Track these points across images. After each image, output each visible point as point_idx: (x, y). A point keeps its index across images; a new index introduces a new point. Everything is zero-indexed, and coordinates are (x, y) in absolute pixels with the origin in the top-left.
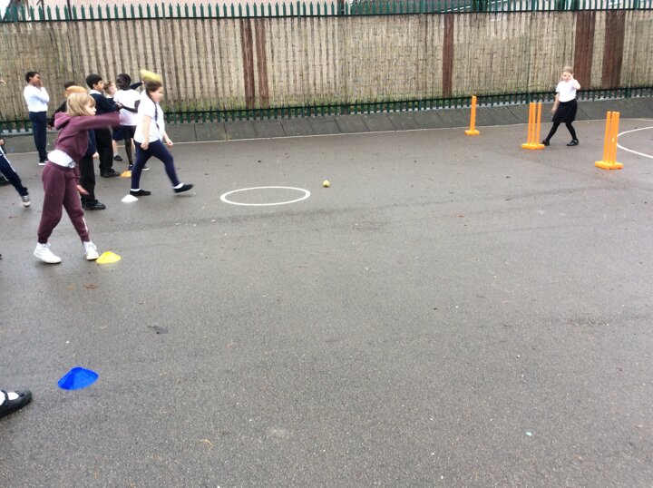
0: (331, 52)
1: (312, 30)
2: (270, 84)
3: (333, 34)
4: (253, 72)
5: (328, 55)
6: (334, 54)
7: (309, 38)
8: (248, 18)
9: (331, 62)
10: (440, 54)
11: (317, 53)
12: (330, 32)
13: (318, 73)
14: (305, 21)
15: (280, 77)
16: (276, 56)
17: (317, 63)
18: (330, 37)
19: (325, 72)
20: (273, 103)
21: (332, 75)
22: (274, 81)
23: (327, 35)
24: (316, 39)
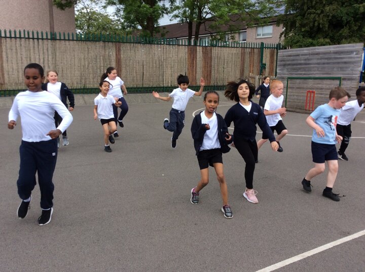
0: (46, 59)
1: (34, 47)
2: (6, 76)
3: (47, 49)
6: (48, 60)
7: (32, 51)
12: (45, 48)
14: (29, 41)
15: (13, 72)
16: (9, 60)
18: (45, 51)
20: (8, 87)
22: (8, 74)
23: (43, 50)
24: (37, 52)
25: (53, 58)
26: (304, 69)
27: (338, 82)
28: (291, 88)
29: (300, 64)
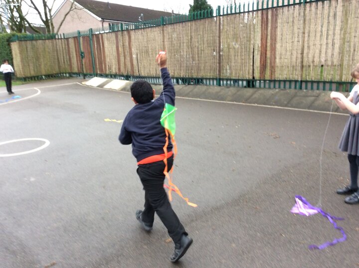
0: (331, 33)
1: (316, 14)
2: (278, 60)
3: (335, 15)
4: (266, 51)
5: (327, 35)
6: (334, 34)
8: (268, 9)
9: (330, 41)
11: (318, 34)
12: (332, 14)
13: (317, 51)
14: (310, 6)
15: (286, 54)
16: (284, 37)
17: (318, 43)
18: (331, 19)
19: (323, 51)
20: (279, 76)
21: (330, 54)
22: (281, 58)
23: (328, 17)
24: (319, 21)
25: (341, 30)
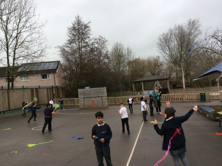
10: (7, 99)
26: (89, 95)
27: (101, 98)
28: (85, 101)
29: (88, 93)
